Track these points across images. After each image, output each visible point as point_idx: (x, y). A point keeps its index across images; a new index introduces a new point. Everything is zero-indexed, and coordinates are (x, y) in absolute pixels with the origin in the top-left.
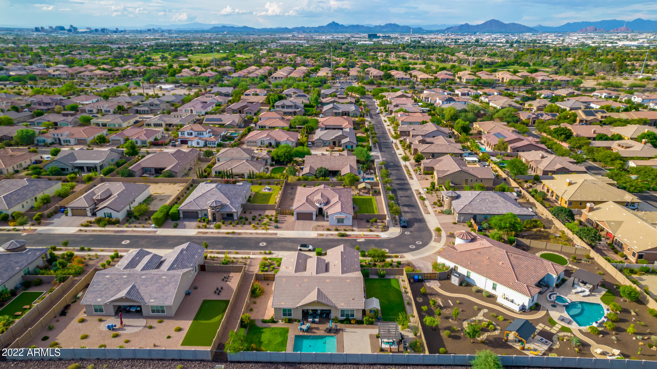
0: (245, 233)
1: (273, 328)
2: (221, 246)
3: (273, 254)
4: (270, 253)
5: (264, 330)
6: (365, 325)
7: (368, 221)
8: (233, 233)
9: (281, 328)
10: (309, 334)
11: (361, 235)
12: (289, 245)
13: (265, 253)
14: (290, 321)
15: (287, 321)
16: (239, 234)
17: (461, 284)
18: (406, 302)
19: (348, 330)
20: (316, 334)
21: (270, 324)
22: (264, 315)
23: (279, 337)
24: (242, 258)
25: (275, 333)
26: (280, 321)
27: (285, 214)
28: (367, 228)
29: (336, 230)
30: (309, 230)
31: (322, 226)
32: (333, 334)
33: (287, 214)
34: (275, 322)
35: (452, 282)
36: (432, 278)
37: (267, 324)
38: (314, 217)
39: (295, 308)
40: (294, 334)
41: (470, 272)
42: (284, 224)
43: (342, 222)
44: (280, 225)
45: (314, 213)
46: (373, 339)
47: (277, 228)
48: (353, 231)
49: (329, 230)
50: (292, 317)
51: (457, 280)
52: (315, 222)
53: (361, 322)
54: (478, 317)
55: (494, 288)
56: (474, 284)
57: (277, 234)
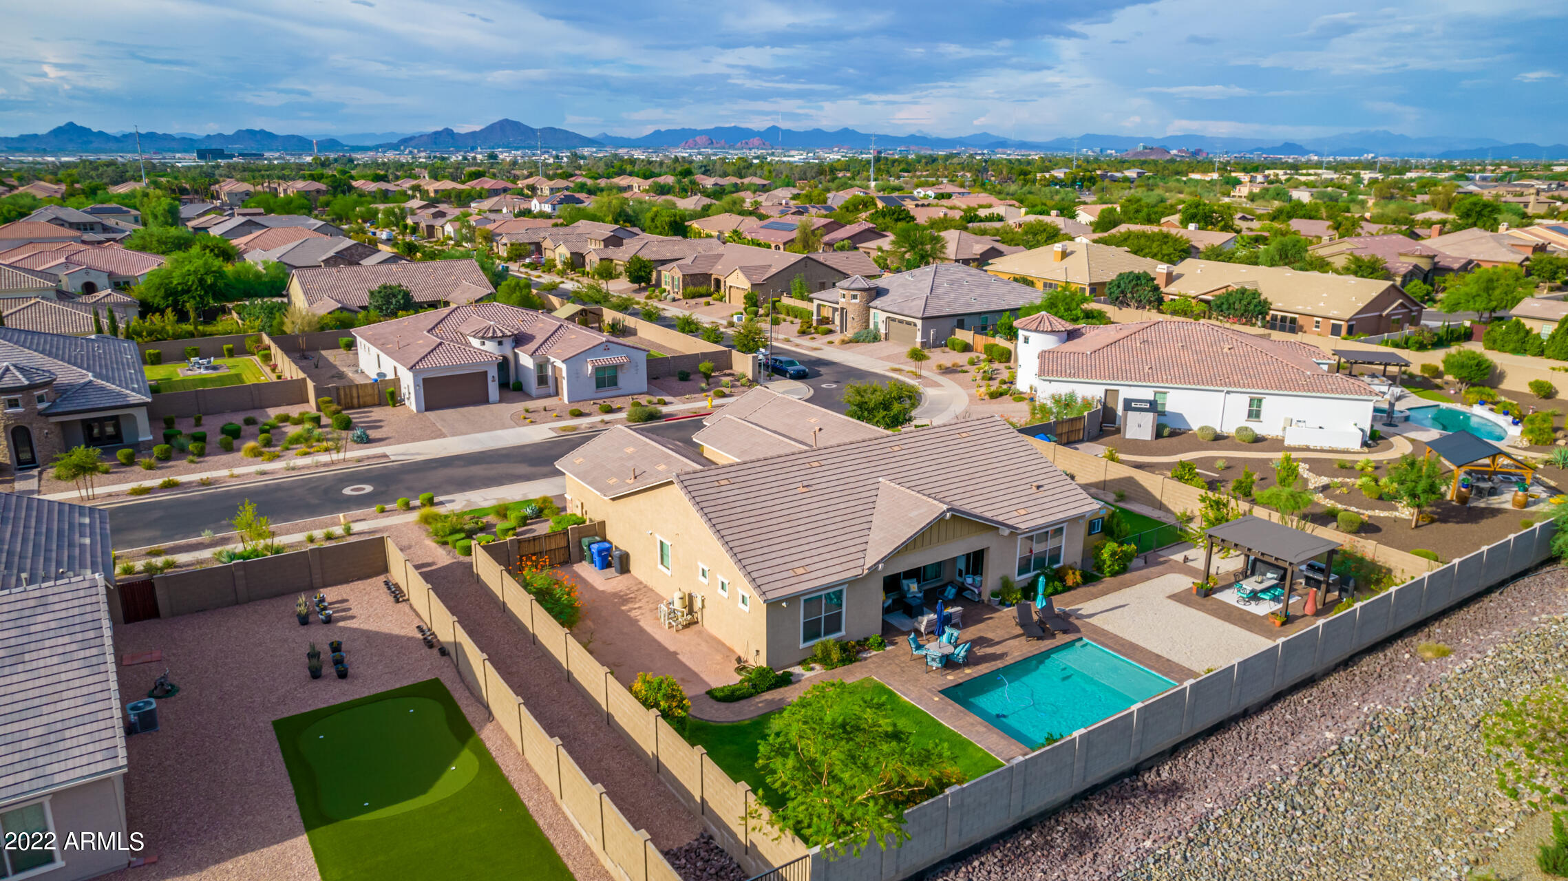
0: (232, 476)
1: (808, 705)
2: (148, 534)
3: (441, 503)
4: (431, 503)
5: (775, 725)
6: (1108, 581)
7: (684, 377)
8: (169, 486)
9: (843, 692)
10: (984, 669)
11: (705, 408)
13: (412, 508)
14: (851, 653)
15: (835, 655)
16: (204, 483)
17: (1159, 434)
18: (1109, 498)
19: (1087, 608)
20: (1009, 660)
21: (768, 695)
24: (312, 540)
26: (797, 670)
27: (359, 407)
28: (703, 390)
29: (610, 410)
30: (504, 427)
31: (545, 410)
32: (1061, 638)
33: (365, 406)
34: (786, 680)
35: (1128, 436)
36: (1072, 439)
37: (761, 702)
38: (493, 389)
39: (866, 572)
40: (930, 690)
41: (1165, 393)
42: (384, 429)
43: (616, 384)
44: (372, 434)
45: (493, 372)
46: (1204, 605)
47: (365, 440)
48: (665, 404)
49: (579, 414)
50: (843, 633)
51: (1148, 419)
52: (503, 405)
53: (1091, 575)
54: (1316, 481)
55: (1254, 414)
56: (1183, 427)
57: (386, 456)
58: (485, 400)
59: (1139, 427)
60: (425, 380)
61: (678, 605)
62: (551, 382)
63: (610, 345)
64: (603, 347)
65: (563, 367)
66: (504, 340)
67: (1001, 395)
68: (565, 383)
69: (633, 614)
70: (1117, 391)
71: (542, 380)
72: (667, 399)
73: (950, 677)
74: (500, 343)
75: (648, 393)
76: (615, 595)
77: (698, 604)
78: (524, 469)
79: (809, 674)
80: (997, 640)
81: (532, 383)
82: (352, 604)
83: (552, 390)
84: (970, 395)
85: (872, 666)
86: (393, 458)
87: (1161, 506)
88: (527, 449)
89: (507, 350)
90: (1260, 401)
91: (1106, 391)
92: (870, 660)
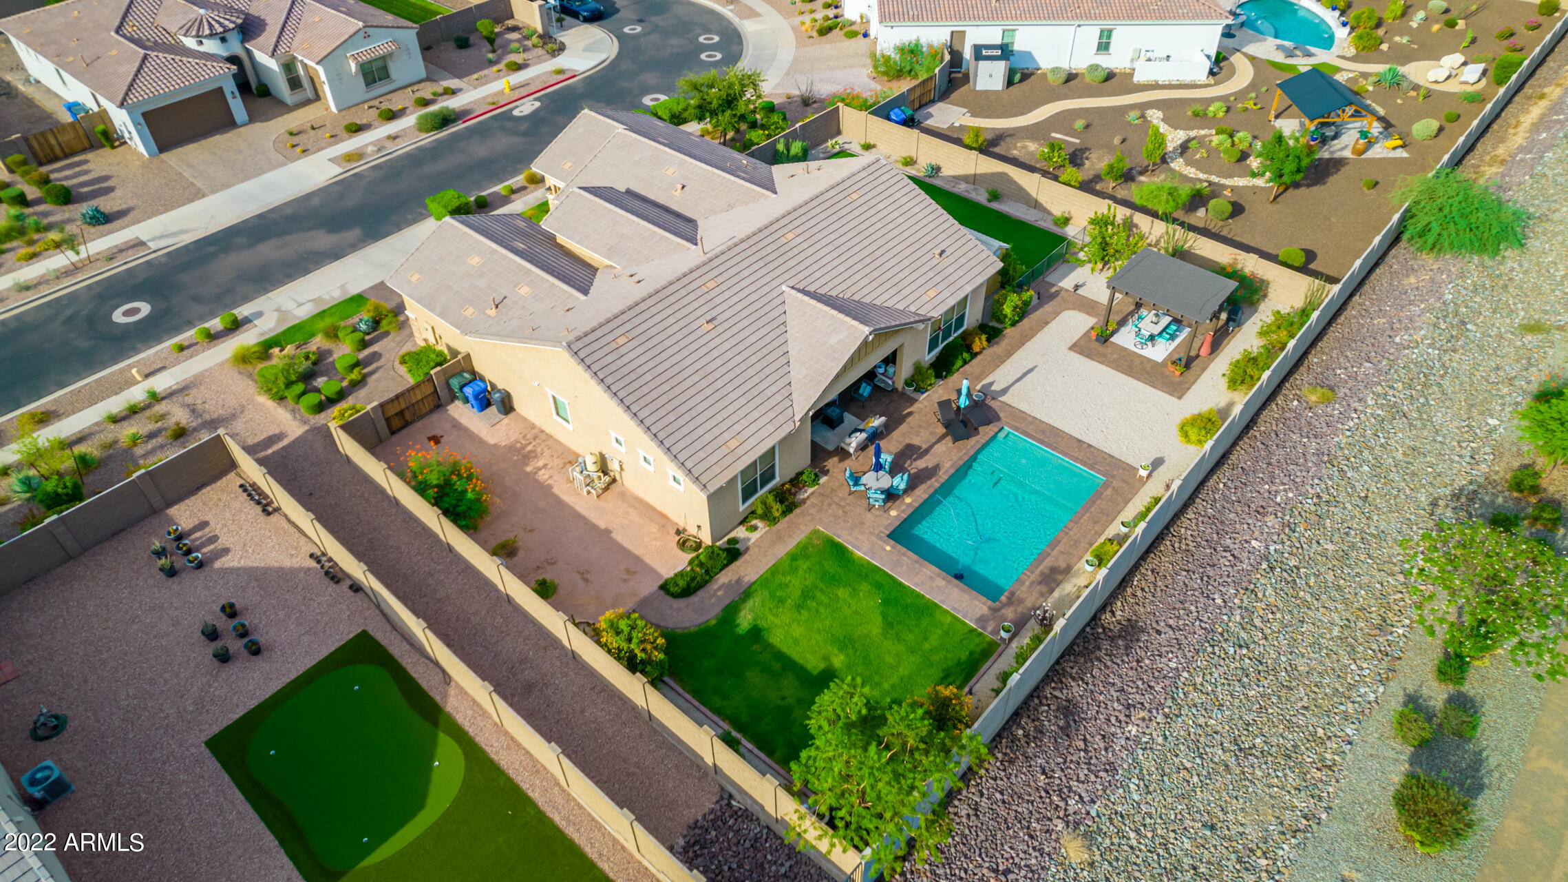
1: (764, 581)
3: (247, 321)
4: (236, 326)
5: (745, 620)
6: (1011, 334)
7: (463, 44)
9: (793, 557)
10: (922, 493)
11: (501, 93)
12: (268, 251)
13: (213, 337)
14: (788, 500)
15: (777, 509)
17: (1010, 82)
18: (981, 197)
19: (997, 381)
20: (943, 476)
21: (724, 578)
22: (634, 565)
23: (842, 593)
24: (115, 420)
25: (807, 594)
26: (741, 533)
27: (66, 156)
28: (492, 63)
29: (392, 116)
30: (272, 167)
31: (313, 128)
32: (986, 432)
33: (74, 153)
34: (733, 553)
35: (979, 88)
36: (924, 101)
37: (719, 589)
38: (237, 107)
39: (798, 424)
40: (878, 537)
41: (1014, 30)
42: (118, 193)
43: (388, 76)
44: (107, 204)
45: (230, 87)
46: (1104, 355)
47: (102, 219)
48: (453, 92)
49: (357, 129)
50: (777, 479)
51: (1000, 68)
52: (258, 126)
53: (991, 330)
54: (1175, 138)
55: (1104, 47)
56: (1031, 66)
57: (140, 244)
58: (229, 123)
59: (990, 76)
60: (145, 115)
61: (591, 467)
62: (306, 83)
63: (369, 30)
64: (362, 34)
65: (320, 69)
66: (227, 35)
67: (830, 29)
68: (327, 88)
69: (543, 476)
70: (964, 32)
71: (295, 83)
72: (453, 83)
73: (893, 513)
74: (223, 40)
75: (429, 79)
76: (511, 448)
77: (614, 466)
78: (323, 240)
79: (754, 536)
80: (924, 447)
81: (281, 86)
82: (215, 527)
83: (310, 94)
84: (794, 29)
85: (813, 511)
86: (153, 245)
87: (1036, 205)
88: (315, 201)
89: (235, 47)
90: (1110, 31)
91: (952, 33)
92: (808, 502)
